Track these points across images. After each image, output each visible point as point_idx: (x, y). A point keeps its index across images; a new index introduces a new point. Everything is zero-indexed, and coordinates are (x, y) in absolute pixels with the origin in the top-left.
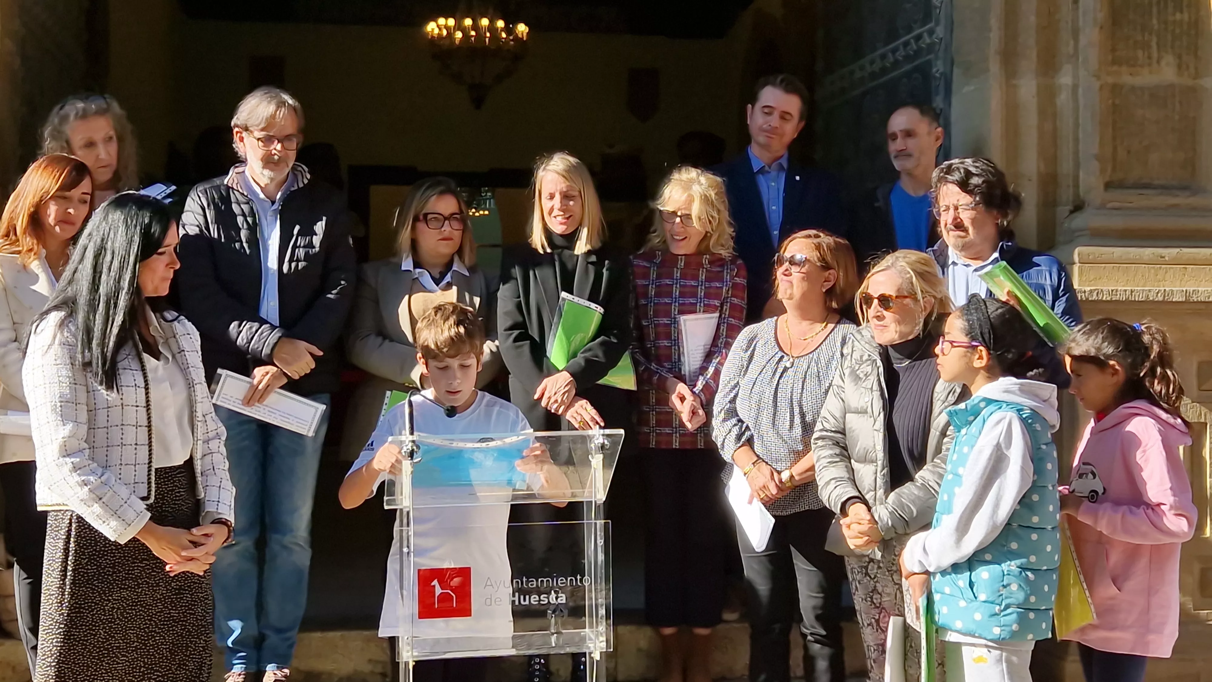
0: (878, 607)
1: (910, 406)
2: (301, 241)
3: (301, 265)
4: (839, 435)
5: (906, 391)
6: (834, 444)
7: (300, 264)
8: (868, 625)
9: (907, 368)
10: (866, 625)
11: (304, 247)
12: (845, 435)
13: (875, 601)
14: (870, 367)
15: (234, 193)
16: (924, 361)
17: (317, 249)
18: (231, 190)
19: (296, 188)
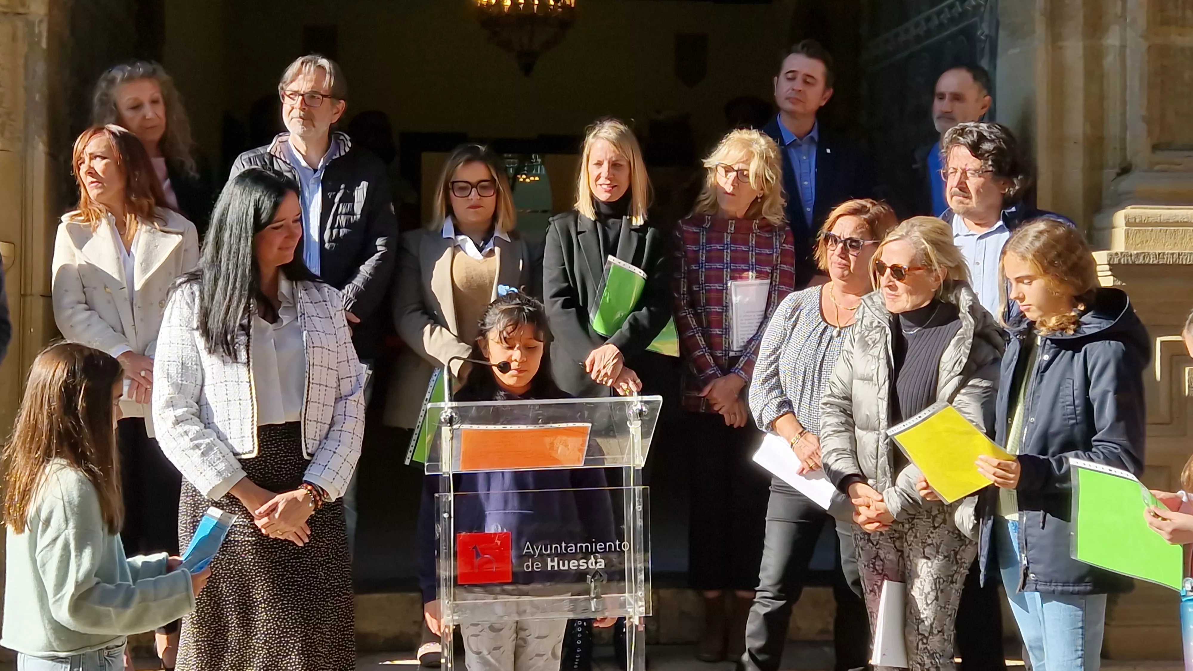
0: (880, 574)
1: (916, 374)
2: (342, 209)
3: (343, 232)
4: (846, 402)
5: (913, 359)
6: (841, 411)
7: (341, 230)
8: (871, 591)
9: (915, 336)
10: (868, 591)
11: (346, 214)
12: (851, 401)
13: (877, 567)
14: (879, 334)
15: (277, 161)
16: (933, 329)
17: (359, 216)
18: (274, 158)
19: (338, 156)
